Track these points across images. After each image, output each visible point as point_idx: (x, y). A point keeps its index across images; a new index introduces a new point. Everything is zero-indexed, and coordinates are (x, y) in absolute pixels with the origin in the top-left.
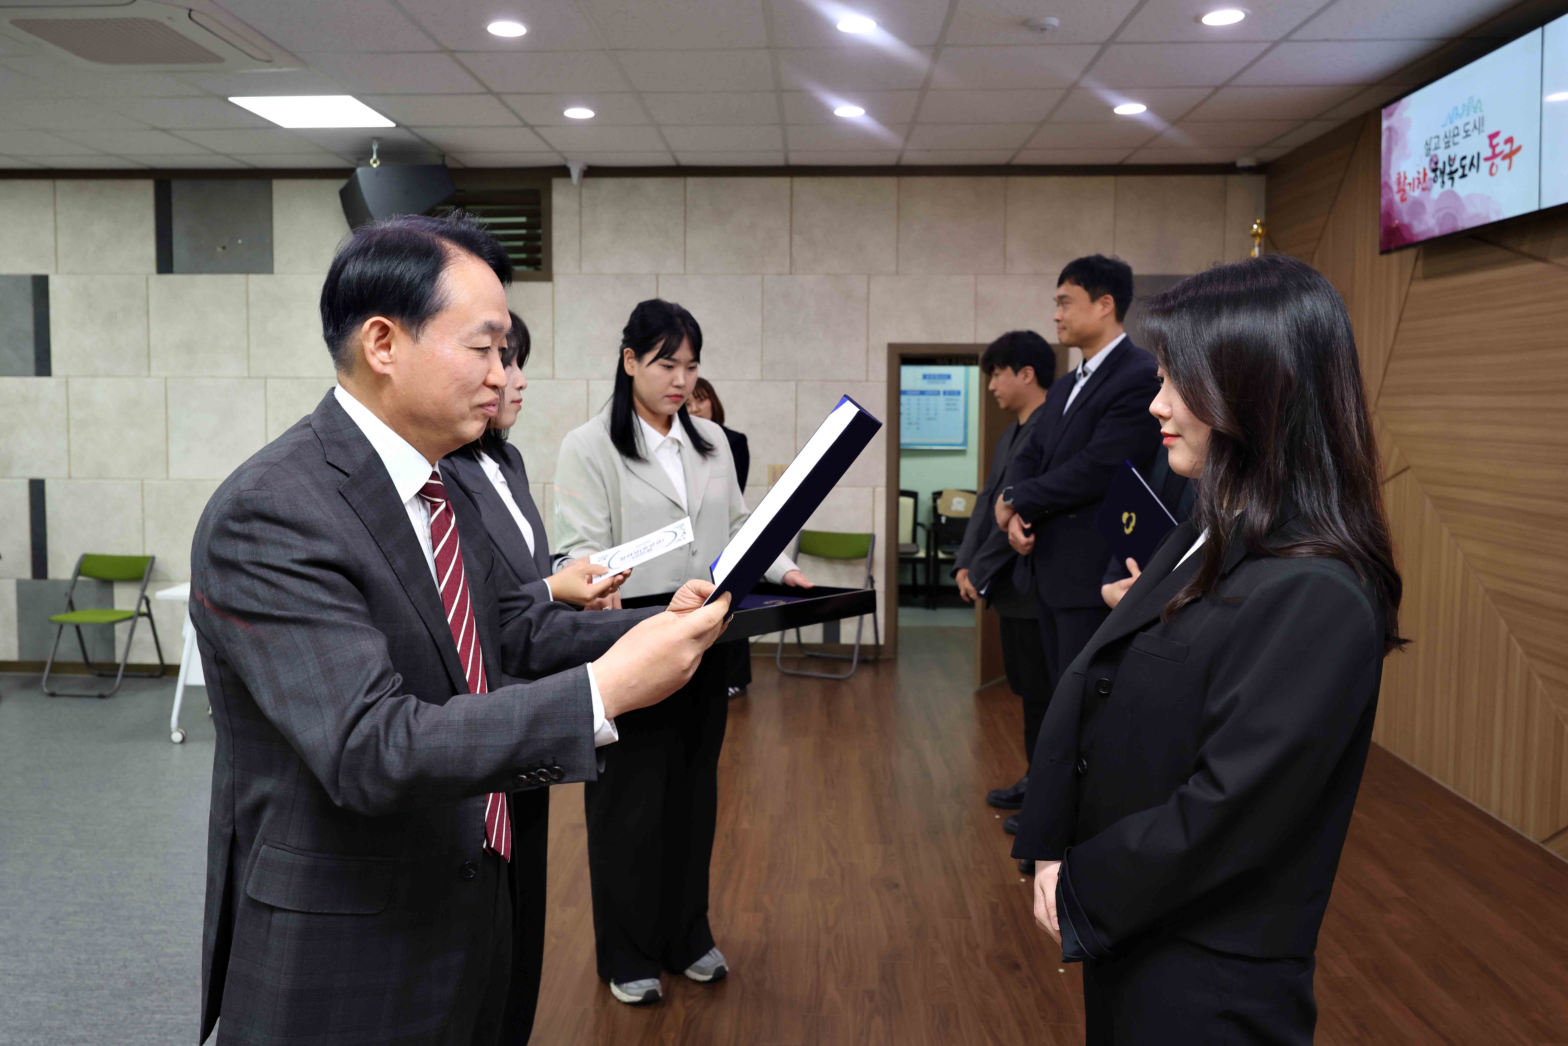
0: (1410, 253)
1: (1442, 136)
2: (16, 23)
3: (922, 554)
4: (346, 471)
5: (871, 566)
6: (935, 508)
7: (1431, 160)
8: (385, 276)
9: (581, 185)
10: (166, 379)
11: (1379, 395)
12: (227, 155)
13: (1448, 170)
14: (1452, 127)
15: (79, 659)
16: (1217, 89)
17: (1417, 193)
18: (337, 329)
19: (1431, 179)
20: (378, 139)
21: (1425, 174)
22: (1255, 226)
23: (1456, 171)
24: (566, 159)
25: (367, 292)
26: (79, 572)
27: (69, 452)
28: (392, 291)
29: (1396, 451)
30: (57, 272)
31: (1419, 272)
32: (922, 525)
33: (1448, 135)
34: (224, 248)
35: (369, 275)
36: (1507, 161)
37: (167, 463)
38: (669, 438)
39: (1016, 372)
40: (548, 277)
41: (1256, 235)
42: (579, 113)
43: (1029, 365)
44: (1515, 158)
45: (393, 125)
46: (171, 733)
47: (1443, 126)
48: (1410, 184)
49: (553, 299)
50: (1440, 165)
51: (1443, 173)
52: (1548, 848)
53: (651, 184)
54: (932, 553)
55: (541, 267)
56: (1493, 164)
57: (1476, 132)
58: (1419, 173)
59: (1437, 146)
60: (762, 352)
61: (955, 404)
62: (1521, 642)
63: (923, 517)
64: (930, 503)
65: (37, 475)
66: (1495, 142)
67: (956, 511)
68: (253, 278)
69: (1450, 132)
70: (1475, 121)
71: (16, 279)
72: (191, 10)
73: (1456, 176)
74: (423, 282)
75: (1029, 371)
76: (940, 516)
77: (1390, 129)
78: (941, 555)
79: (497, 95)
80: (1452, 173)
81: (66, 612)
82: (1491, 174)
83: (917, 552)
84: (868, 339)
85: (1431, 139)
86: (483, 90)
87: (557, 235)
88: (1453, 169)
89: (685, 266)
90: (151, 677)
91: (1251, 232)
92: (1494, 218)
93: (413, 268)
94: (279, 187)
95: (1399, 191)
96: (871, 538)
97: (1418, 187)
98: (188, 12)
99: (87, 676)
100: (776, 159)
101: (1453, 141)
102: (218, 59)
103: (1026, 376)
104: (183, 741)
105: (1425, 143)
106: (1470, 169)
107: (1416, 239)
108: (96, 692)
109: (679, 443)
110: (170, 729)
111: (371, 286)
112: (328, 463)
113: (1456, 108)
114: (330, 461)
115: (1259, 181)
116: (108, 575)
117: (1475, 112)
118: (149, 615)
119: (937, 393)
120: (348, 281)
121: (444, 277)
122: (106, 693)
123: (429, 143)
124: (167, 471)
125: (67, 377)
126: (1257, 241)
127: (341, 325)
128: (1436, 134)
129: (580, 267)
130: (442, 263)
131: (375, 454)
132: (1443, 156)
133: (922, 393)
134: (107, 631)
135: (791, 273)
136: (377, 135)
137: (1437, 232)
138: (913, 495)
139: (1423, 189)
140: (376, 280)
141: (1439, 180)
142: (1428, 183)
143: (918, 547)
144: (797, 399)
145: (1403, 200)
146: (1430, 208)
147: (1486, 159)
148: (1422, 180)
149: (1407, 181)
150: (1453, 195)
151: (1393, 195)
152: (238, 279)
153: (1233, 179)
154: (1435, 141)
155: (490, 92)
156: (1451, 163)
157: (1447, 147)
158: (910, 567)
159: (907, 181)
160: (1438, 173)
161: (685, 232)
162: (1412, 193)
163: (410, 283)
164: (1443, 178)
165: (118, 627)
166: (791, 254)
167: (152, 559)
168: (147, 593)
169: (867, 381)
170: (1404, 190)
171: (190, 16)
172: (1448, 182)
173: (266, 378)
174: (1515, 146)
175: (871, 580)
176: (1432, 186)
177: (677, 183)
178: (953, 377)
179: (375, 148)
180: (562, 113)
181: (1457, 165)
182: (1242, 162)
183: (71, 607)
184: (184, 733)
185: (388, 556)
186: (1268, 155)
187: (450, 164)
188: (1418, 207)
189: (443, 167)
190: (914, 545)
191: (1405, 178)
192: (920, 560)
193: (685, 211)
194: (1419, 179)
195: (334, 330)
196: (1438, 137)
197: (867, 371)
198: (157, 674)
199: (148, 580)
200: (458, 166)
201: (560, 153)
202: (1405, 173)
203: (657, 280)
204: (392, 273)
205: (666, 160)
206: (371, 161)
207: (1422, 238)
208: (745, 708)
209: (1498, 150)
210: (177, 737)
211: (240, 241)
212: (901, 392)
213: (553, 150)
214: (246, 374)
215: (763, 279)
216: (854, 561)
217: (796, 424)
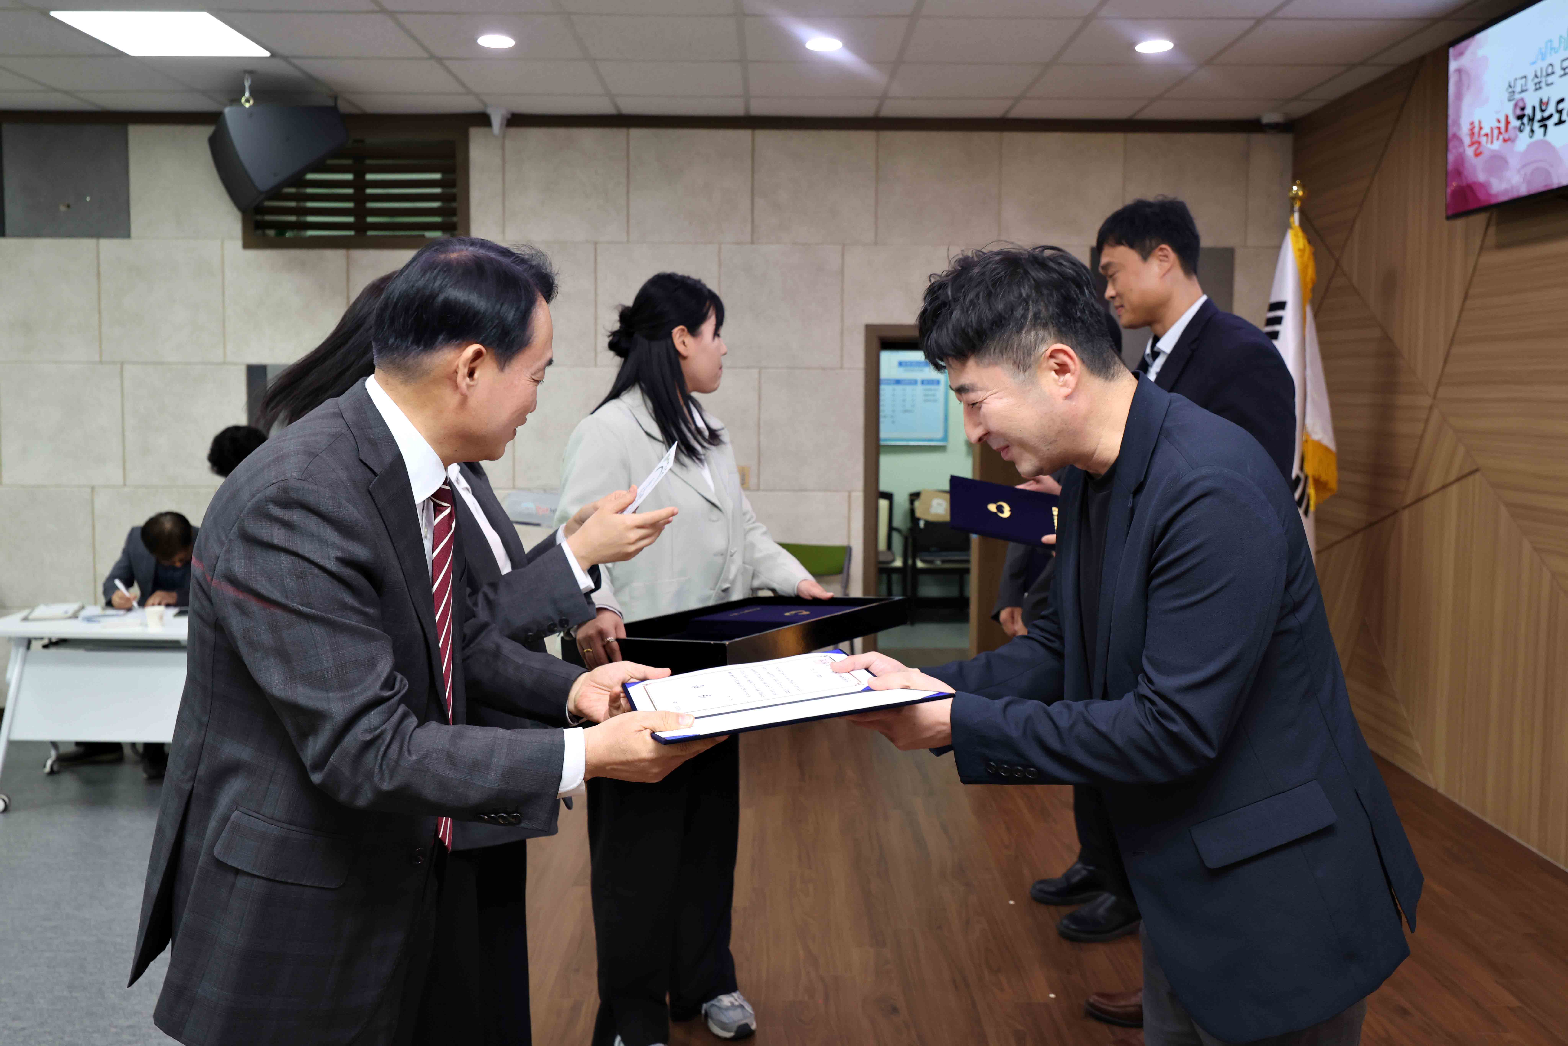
0: (1480, 220)
1: (1531, 76)
3: (898, 563)
4: (375, 470)
6: (912, 511)
7: (1516, 105)
9: (504, 136)
11: (1439, 384)
12: (67, 93)
13: (1538, 116)
14: (1544, 64)
16: (1259, 21)
17: (1497, 145)
19: (1515, 128)
20: (251, 72)
21: (1508, 123)
22: (1295, 188)
23: (1551, 116)
24: (485, 105)
29: (1461, 450)
31: (1491, 240)
32: (898, 530)
33: (1539, 74)
34: (69, 206)
41: (1295, 198)
42: (496, 41)
45: (268, 54)
47: (1533, 63)
48: (1487, 135)
50: (1528, 111)
51: (1531, 120)
53: (587, 136)
54: (910, 562)
55: (456, 232)
58: (1499, 121)
59: (1524, 88)
61: (934, 395)
63: (898, 522)
64: (907, 505)
67: (936, 515)
68: (105, 243)
69: (1541, 70)
73: (1550, 123)
76: (919, 519)
77: (1459, 71)
78: (920, 564)
79: (392, 14)
80: (1544, 119)
83: (893, 561)
84: (842, 318)
85: (1516, 79)
86: (376, 8)
87: (475, 195)
88: (1546, 114)
89: (628, 233)
91: (1291, 195)
94: (136, 133)
95: (1472, 144)
96: (847, 551)
97: (1498, 138)
100: (735, 108)
101: (1546, 81)
105: (1506, 85)
107: (1494, 201)
113: (1551, 41)
114: (361, 458)
115: (1286, 141)
119: (914, 382)
123: (313, 78)
126: (1297, 205)
128: (1522, 74)
129: (503, 232)
132: (1531, 100)
133: (898, 382)
135: (752, 243)
136: (249, 68)
137: (1523, 190)
138: (889, 496)
139: (1505, 141)
141: (1527, 129)
142: (1511, 133)
143: (893, 554)
144: (760, 389)
145: (1477, 154)
146: (1514, 162)
148: (1503, 130)
149: (1483, 132)
150: (1544, 146)
151: (1463, 149)
152: (88, 244)
153: (1257, 138)
154: (1521, 82)
155: (384, 11)
156: (1544, 108)
157: (1538, 89)
158: (884, 577)
159: (888, 136)
160: (1525, 120)
161: (628, 192)
162: (1489, 146)
164: (1532, 126)
166: (753, 221)
169: (842, 368)
170: (1479, 143)
172: (1539, 131)
173: (122, 364)
175: (848, 585)
176: (1517, 136)
177: (619, 134)
179: (247, 84)
180: (475, 41)
181: (1551, 109)
182: (1269, 118)
186: (1298, 109)
187: (343, 107)
188: (1498, 162)
189: (333, 110)
190: (889, 553)
191: (1481, 128)
192: (896, 570)
193: (628, 168)
194: (1499, 128)
196: (1525, 77)
197: (842, 357)
200: (354, 111)
201: (476, 95)
202: (1480, 122)
203: (596, 249)
205: (604, 107)
206: (243, 100)
207: (1499, 200)
211: (88, 199)
212: (882, 382)
213: (469, 92)
214: (97, 358)
215: (720, 248)
216: (828, 578)
217: (759, 419)
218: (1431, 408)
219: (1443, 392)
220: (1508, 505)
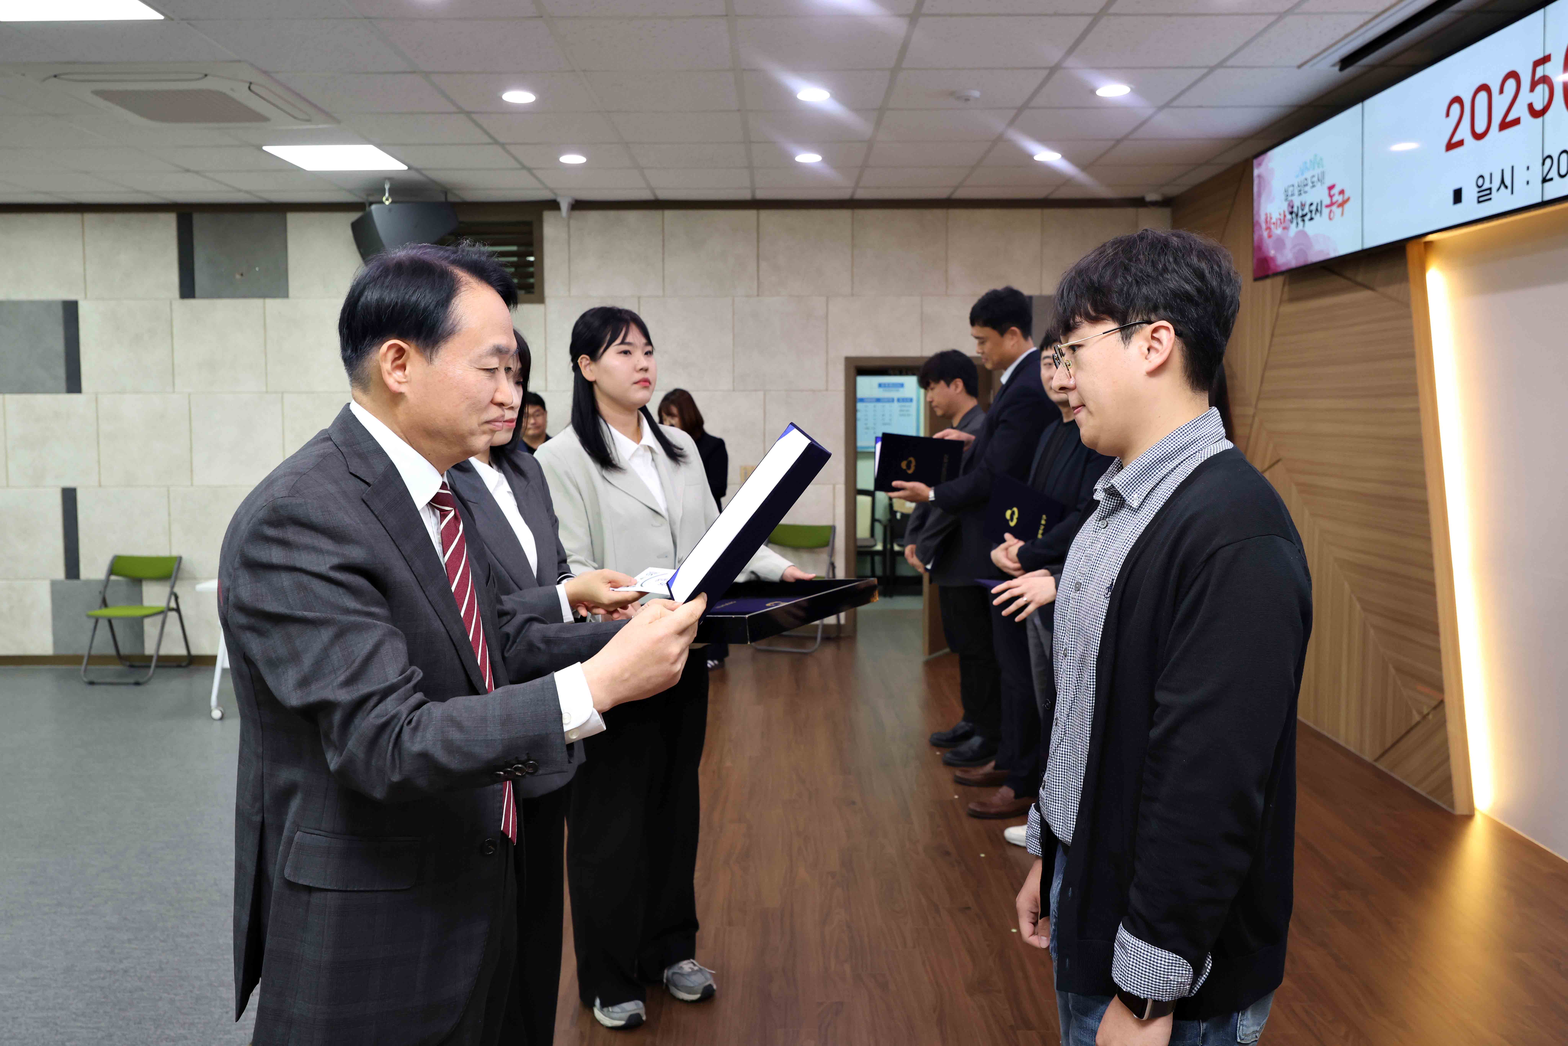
0: (1278, 280)
1: (1296, 185)
2: (97, 93)
3: (879, 547)
4: (367, 481)
5: (832, 554)
6: (891, 506)
7: (1289, 205)
8: (402, 302)
9: (569, 217)
10: (189, 395)
11: (1258, 399)
12: (247, 192)
13: (1300, 214)
14: (1302, 178)
15: (112, 651)
16: (1118, 141)
17: (1278, 231)
18: (355, 350)
19: (1288, 220)
20: (392, 180)
21: (1285, 216)
23: (1306, 215)
24: (555, 194)
25: (385, 317)
26: (111, 571)
27: (99, 462)
28: (408, 316)
29: (1271, 446)
30: (86, 298)
31: (1286, 296)
32: (879, 521)
33: (1300, 184)
34: (242, 275)
35: (386, 301)
36: (1340, 209)
37: (192, 471)
38: (642, 445)
39: (948, 384)
40: (541, 300)
42: (573, 159)
43: (958, 377)
44: (1346, 206)
45: (406, 168)
46: (211, 712)
47: (1297, 176)
48: (1274, 223)
49: (545, 320)
50: (1295, 209)
51: (1297, 215)
52: (1379, 765)
53: (632, 216)
54: (889, 546)
55: (537, 290)
56: (1331, 211)
57: (1319, 184)
58: (1280, 215)
59: (1293, 193)
60: (734, 365)
61: (908, 411)
62: (1360, 600)
63: (880, 514)
64: (886, 501)
65: (69, 484)
66: (1333, 192)
68: (270, 302)
69: (1301, 182)
70: (1318, 175)
71: (47, 305)
72: (251, 83)
73: (1307, 218)
74: (437, 308)
75: (958, 383)
76: (896, 512)
77: (1259, 176)
79: (503, 145)
80: (1303, 216)
81: (100, 608)
82: (1330, 219)
83: (875, 545)
84: (827, 352)
85: (1289, 186)
86: (489, 140)
87: (548, 262)
88: (1304, 212)
89: (664, 289)
90: (179, 666)
92: (1333, 254)
93: (428, 296)
94: (292, 218)
95: (1267, 229)
96: (833, 529)
97: (1279, 226)
98: (248, 85)
99: (119, 667)
100: (745, 195)
101: (1303, 189)
102: (265, 119)
103: (957, 387)
104: (222, 718)
105: (1284, 190)
106: (1316, 214)
107: (1279, 270)
108: (132, 680)
109: (651, 449)
110: (210, 707)
111: (389, 311)
112: (351, 473)
113: (1306, 163)
114: (351, 471)
115: (1166, 212)
116: (139, 574)
117: (1318, 167)
118: (178, 610)
119: (892, 400)
120: (367, 307)
121: (456, 303)
122: (141, 680)
123: (434, 182)
124: (192, 479)
125: (97, 394)
127: (360, 346)
128: (1292, 184)
129: (569, 290)
130: (454, 290)
131: (392, 465)
132: (1297, 202)
133: (878, 400)
134: (137, 625)
135: (758, 295)
136: (391, 177)
137: (1293, 264)
138: (871, 494)
139: (1283, 228)
140: (394, 306)
141: (1295, 222)
142: (1287, 224)
143: (875, 541)
144: (765, 407)
145: (1270, 236)
146: (1289, 244)
147: (1327, 206)
148: (1282, 221)
149: (1272, 221)
150: (1303, 234)
151: (1262, 232)
152: (257, 303)
153: (1142, 211)
154: (1291, 189)
155: (496, 142)
156: (1303, 208)
157: (1300, 194)
158: (869, 558)
159: (861, 213)
160: (1294, 215)
161: (663, 259)
162: (1275, 231)
163: (425, 309)
164: (1297, 219)
165: (147, 622)
166: (758, 279)
167: (179, 559)
168: (177, 590)
169: (827, 390)
170: (1270, 228)
171: (249, 88)
172: (1301, 223)
173: (283, 393)
174: (1346, 197)
175: (833, 566)
176: (1289, 226)
177: (656, 214)
178: (906, 385)
179: (387, 187)
180: (558, 159)
181: (1306, 210)
182: (1151, 197)
183: (105, 604)
184: (222, 711)
185: (408, 559)
186: (1173, 191)
187: (451, 198)
188: (1280, 243)
189: (445, 202)
190: (872, 540)
191: (1271, 218)
192: (878, 553)
193: (663, 241)
194: (1280, 219)
195: (352, 351)
196: (1293, 186)
197: (827, 381)
198: (184, 664)
199: (176, 578)
200: (458, 200)
201: (551, 190)
202: (1270, 214)
203: (639, 302)
204: (409, 299)
205: (646, 195)
206: (384, 199)
207: (1284, 268)
208: (723, 678)
209: (1334, 199)
210: (216, 714)
211: (257, 269)
212: (858, 400)
213: (546, 188)
214: (264, 389)
215: (733, 301)
216: (817, 550)
217: (765, 429)
218: (1254, 416)
219: (1261, 405)
220: (1298, 484)
